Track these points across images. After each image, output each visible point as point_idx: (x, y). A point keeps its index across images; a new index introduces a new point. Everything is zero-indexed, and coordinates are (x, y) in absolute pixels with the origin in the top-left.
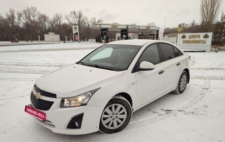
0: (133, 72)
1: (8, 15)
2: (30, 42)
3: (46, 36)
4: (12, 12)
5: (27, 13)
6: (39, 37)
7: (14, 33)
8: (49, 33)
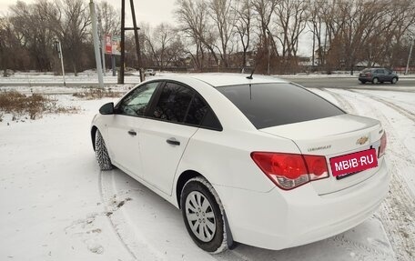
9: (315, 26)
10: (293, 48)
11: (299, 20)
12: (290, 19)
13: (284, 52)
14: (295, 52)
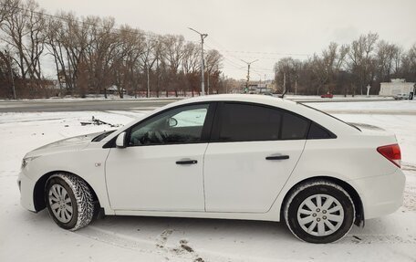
0: (104, 147)
1: (325, 53)
2: (349, 97)
3: (383, 86)
4: (333, 47)
5: (359, 46)
6: (369, 88)
7: (328, 82)
8: (393, 80)
9: (55, 50)
10: (35, 69)
11: (35, 42)
12: (22, 38)
13: (24, 74)
14: (39, 75)
